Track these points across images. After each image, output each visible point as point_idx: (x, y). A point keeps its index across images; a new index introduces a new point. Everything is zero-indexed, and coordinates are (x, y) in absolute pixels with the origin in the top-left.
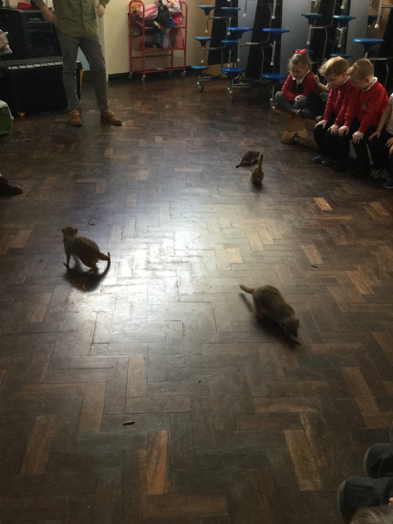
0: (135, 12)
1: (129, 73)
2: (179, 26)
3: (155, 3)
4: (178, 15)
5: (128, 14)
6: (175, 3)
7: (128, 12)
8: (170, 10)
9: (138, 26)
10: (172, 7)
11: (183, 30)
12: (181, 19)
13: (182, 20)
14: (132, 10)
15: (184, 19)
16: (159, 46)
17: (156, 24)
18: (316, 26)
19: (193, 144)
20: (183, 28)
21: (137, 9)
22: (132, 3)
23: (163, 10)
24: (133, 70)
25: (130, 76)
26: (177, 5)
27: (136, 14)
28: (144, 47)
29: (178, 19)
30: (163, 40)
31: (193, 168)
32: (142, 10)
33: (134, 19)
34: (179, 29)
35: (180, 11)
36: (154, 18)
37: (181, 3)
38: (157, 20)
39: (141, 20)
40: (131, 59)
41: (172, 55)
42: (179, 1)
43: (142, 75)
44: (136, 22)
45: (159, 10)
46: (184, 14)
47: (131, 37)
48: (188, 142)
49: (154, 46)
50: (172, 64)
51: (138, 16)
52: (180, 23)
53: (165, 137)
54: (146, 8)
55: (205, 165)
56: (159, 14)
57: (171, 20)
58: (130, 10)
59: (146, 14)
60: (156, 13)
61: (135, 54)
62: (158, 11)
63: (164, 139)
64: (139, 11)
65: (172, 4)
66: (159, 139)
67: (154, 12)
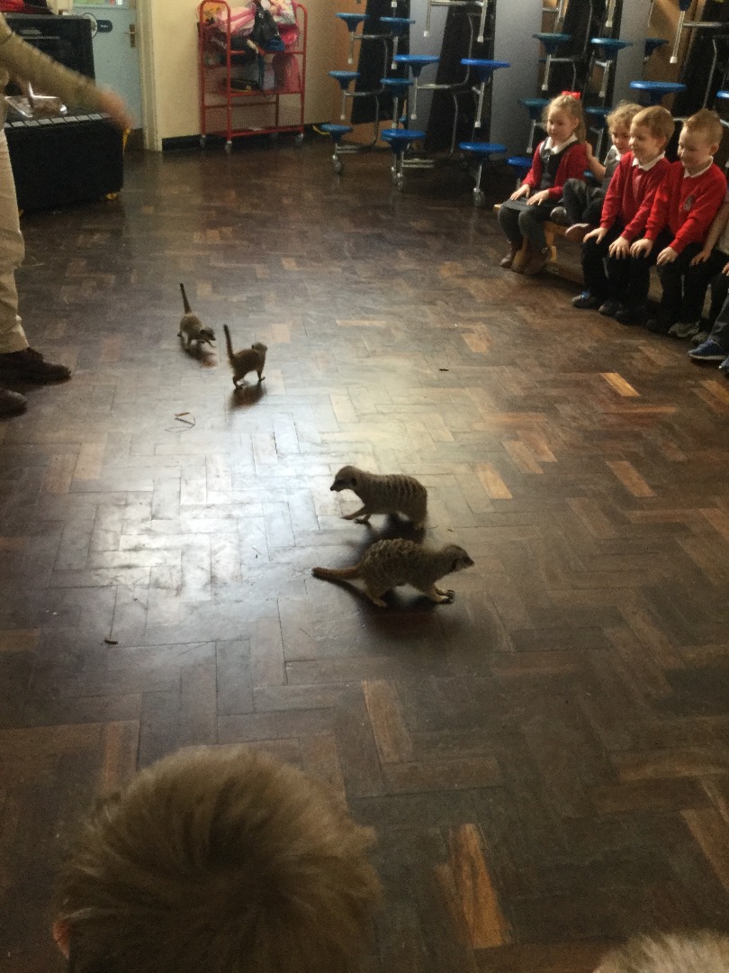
0: (211, 21)
1: (198, 137)
2: (292, 50)
3: (247, 5)
4: (289, 28)
5: (198, 24)
6: (284, 6)
7: (198, 20)
8: (276, 19)
9: (217, 48)
10: (279, 14)
11: (299, 58)
12: (295, 36)
13: (298, 39)
14: (205, 17)
15: (301, 37)
16: (257, 87)
17: (252, 44)
18: (558, 56)
19: (355, 273)
20: (298, 53)
21: (216, 16)
22: (206, 5)
23: (262, 19)
24: (207, 131)
25: (201, 141)
26: (288, 11)
27: (214, 25)
28: (229, 89)
29: (289, 37)
30: (263, 76)
31: (368, 319)
32: (224, 17)
33: (209, 34)
34: (291, 55)
35: (294, 22)
36: (246, 33)
37: (295, 7)
38: (252, 37)
39: (222, 36)
40: (204, 109)
41: (277, 103)
42: (293, 4)
43: (225, 140)
44: (213, 39)
45: (257, 19)
46: (301, 27)
47: (204, 67)
48: (344, 269)
49: (248, 87)
50: (277, 121)
51: (217, 29)
52: (293, 45)
53: (300, 260)
54: (232, 15)
55: (388, 313)
56: (255, 26)
57: (278, 38)
58: (201, 17)
59: (234, 25)
60: (251, 25)
61: (211, 100)
62: (253, 21)
63: (299, 264)
64: (219, 20)
65: (279, 8)
66: (289, 264)
67: (246, 23)
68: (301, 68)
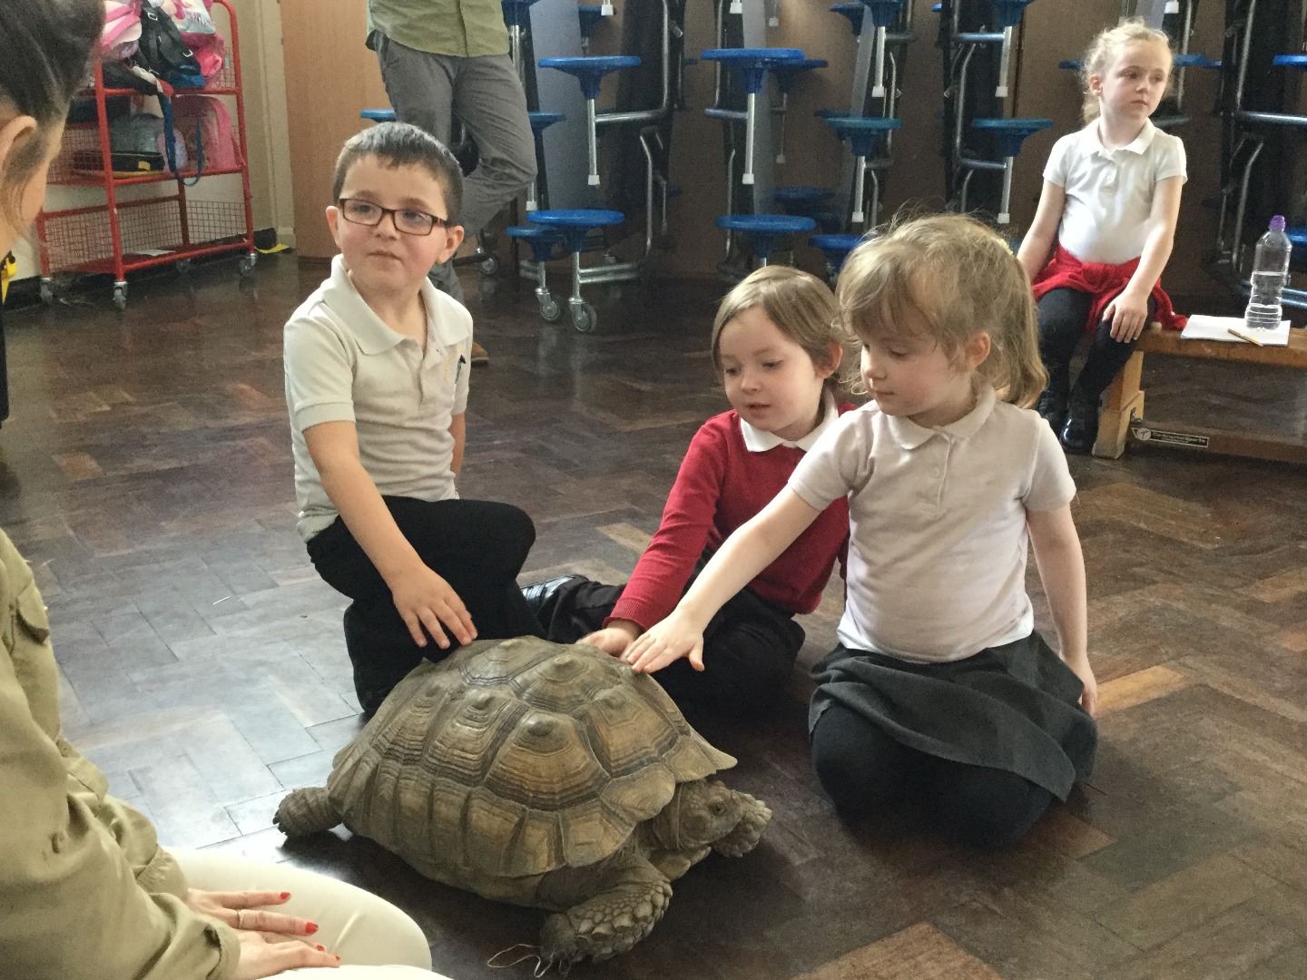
2: (214, 86)
4: (207, 42)
8: (180, 24)
10: (181, 15)
12: (220, 59)
13: (223, 63)
15: (230, 60)
16: (159, 162)
20: (226, 93)
24: (56, 265)
26: (198, 8)
29: (209, 60)
34: (211, 96)
35: (213, 29)
36: (127, 53)
38: (141, 59)
49: (142, 165)
50: (187, 235)
52: (216, 76)
56: (142, 42)
57: (191, 61)
60: (135, 34)
62: (139, 28)
67: (127, 31)
68: (235, 122)
